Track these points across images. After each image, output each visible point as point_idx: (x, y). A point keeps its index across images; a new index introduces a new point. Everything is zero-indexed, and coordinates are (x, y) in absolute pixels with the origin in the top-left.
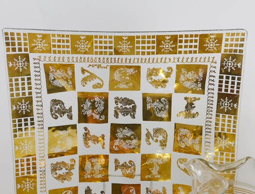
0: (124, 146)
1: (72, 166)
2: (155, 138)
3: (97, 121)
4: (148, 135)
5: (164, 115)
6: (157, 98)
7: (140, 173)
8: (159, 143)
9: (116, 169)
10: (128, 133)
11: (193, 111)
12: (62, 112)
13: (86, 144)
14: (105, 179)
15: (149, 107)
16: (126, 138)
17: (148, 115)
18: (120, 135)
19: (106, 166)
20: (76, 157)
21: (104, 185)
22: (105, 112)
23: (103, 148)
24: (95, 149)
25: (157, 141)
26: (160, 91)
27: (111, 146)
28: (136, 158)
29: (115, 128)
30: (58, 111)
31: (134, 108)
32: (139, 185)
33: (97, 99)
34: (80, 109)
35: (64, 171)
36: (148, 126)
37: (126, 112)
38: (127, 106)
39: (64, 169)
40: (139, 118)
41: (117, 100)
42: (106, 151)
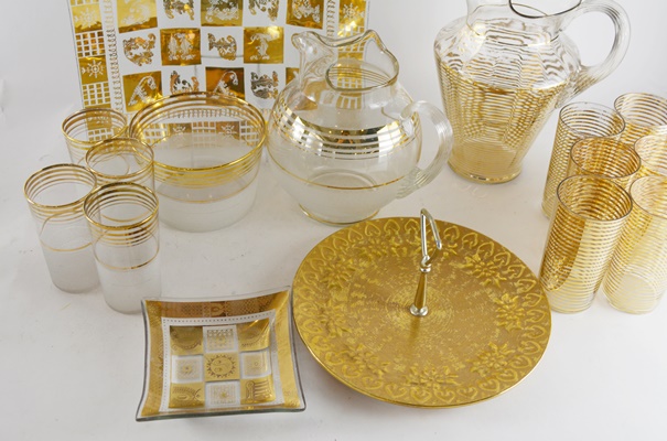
0: (222, 17)
1: (152, 44)
2: (261, 6)
4: (252, 2)
7: (242, 53)
8: (267, 12)
9: (211, 47)
13: (169, 12)
14: (197, 61)
16: (222, 6)
18: (214, 1)
19: (196, 48)
20: (156, 31)
21: (196, 70)
23: (192, 19)
25: (264, 10)
27: (202, 18)
28: (237, 32)
32: (242, 70)
35: (140, 51)
39: (141, 47)
42: (197, 24)
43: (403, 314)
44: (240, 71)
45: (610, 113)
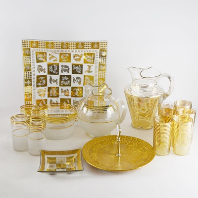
0: (65, 84)
1: (45, 91)
3: (55, 74)
4: (74, 80)
5: (79, 72)
6: (77, 65)
7: (71, 94)
10: (67, 79)
11: (90, 70)
12: (42, 70)
13: (50, 82)
14: (58, 96)
15: (74, 69)
16: (65, 81)
17: (74, 72)
18: (63, 79)
19: (58, 91)
21: (57, 99)
22: (58, 71)
24: (54, 85)
26: (78, 63)
27: (60, 84)
28: (69, 88)
29: (61, 77)
30: (40, 70)
31: (69, 69)
32: (71, 99)
33: (55, 65)
34: (48, 69)
35: (42, 93)
36: (74, 76)
37: (65, 71)
38: (66, 69)
40: (70, 73)
41: (62, 66)
42: (58, 86)
43: (114, 156)
44: (70, 100)
45: (173, 105)
